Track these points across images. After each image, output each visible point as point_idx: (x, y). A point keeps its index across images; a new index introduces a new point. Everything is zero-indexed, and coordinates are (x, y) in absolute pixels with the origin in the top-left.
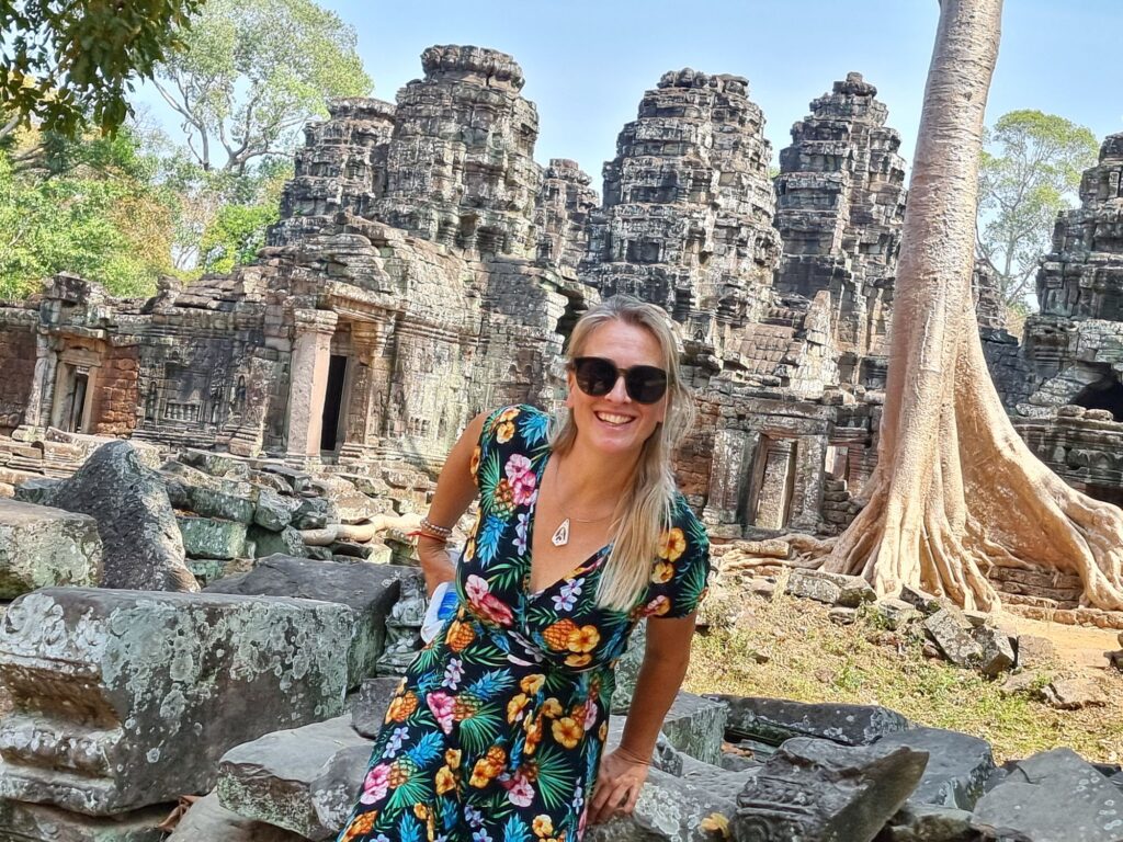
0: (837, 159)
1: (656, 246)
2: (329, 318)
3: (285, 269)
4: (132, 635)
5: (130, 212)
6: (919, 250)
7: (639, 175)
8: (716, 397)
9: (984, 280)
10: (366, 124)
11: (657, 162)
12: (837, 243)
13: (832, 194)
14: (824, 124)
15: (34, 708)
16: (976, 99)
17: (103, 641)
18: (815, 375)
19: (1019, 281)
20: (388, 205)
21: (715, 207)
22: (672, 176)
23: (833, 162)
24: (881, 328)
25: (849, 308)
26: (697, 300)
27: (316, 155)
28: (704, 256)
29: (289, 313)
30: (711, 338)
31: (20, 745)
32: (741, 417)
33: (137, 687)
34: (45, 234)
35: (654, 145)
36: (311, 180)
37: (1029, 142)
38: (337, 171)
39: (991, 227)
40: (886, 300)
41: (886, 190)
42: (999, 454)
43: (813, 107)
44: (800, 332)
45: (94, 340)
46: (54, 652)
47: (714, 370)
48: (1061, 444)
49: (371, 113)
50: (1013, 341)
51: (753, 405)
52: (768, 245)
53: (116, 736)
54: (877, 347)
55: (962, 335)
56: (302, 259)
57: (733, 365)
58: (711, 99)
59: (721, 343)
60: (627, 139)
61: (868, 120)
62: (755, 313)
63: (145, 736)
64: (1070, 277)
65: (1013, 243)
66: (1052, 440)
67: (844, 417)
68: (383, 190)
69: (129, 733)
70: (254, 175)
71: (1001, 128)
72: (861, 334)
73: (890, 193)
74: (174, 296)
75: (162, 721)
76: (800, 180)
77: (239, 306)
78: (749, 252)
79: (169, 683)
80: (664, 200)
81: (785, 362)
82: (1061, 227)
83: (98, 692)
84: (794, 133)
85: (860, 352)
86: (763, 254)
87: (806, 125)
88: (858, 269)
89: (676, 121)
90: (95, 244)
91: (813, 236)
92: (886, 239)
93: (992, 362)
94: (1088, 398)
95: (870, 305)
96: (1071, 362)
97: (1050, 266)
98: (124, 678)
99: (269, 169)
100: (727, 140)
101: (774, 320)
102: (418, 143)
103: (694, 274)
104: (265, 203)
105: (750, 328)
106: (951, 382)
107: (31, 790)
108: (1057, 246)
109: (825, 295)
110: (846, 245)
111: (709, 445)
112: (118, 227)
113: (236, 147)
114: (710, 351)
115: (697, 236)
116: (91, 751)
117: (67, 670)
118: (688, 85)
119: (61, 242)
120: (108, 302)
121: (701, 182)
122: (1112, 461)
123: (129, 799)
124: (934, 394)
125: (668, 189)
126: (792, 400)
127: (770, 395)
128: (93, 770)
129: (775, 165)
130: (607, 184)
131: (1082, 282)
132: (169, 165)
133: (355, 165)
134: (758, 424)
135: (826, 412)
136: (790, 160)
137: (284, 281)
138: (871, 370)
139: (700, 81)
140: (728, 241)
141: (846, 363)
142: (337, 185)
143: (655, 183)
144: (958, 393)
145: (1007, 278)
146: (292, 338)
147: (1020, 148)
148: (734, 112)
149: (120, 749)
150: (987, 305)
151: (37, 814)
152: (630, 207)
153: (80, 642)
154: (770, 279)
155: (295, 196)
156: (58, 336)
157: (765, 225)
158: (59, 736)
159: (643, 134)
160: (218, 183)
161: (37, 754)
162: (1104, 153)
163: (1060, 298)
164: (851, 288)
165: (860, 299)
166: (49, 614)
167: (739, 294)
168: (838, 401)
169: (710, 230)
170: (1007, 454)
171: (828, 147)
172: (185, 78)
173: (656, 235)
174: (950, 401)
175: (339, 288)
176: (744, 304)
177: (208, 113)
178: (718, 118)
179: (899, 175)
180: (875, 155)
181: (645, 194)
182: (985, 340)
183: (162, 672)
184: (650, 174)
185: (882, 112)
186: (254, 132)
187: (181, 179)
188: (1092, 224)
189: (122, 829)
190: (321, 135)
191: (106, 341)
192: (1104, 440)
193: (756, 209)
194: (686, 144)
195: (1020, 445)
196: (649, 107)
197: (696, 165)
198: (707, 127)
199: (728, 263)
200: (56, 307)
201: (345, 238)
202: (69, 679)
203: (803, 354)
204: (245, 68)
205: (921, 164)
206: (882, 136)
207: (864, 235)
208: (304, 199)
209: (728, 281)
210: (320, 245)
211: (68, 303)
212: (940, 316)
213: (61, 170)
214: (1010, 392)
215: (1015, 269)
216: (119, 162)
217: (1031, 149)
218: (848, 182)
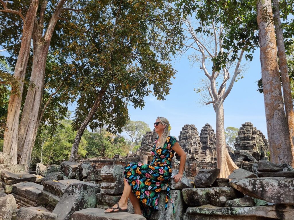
0: (207, 133)
1: (186, 145)
2: (147, 156)
3: (142, 151)
4: (117, 170)
5: (124, 148)
6: (218, 142)
7: (183, 137)
8: (195, 163)
9: (228, 147)
10: (150, 134)
11: (185, 135)
12: (208, 144)
13: (207, 138)
14: (205, 130)
15: (105, 181)
16: (222, 123)
17: (113, 170)
18: (208, 159)
19: (233, 148)
20: (153, 142)
21: (193, 140)
22: (187, 137)
23: (206, 134)
24: (216, 154)
25: (211, 152)
26: (192, 151)
27: (145, 139)
28: (192, 146)
29: (142, 156)
30: (194, 155)
31: (104, 186)
32: (199, 165)
33: (118, 177)
34: (114, 151)
35: (184, 133)
36: (144, 141)
37: (231, 131)
38: (147, 140)
39: (228, 141)
40: (216, 150)
41: (213, 137)
42: (233, 167)
43: (203, 128)
44: (205, 155)
45: (120, 162)
46: (107, 172)
47: (195, 159)
48: (242, 166)
49: (151, 133)
50: (233, 154)
51: (200, 163)
52: (200, 144)
53: (115, 183)
54: (215, 156)
55: (226, 152)
56: (144, 150)
57: (197, 159)
58: (190, 127)
59: (196, 156)
60: (181, 133)
61: (210, 129)
62: (199, 152)
63: (119, 183)
64: (239, 145)
65: (231, 143)
66: (240, 165)
67: (212, 164)
68: (152, 141)
69: (117, 183)
70: (138, 142)
71: (227, 129)
72: (213, 155)
73: (214, 137)
74: (129, 156)
75: (121, 182)
76: (203, 136)
77: (137, 156)
78: (197, 145)
79: (122, 177)
80: (186, 140)
81: (204, 158)
82: (236, 139)
83: (113, 177)
84: (201, 131)
85: (213, 157)
86: (199, 145)
87: (202, 130)
88: (212, 146)
89: (186, 130)
90: (120, 151)
91: (205, 143)
92: (215, 143)
93: (231, 156)
94: (244, 160)
95: (214, 151)
96: (241, 156)
97: (236, 144)
98: (116, 175)
99: (140, 141)
100: (193, 132)
101: (202, 153)
102: (156, 135)
103: (191, 148)
104: (139, 145)
105: (199, 154)
106: (225, 158)
107: (105, 192)
108: (236, 141)
109: (208, 150)
110: (210, 144)
111: (196, 169)
112: (123, 149)
113: (136, 139)
114: (194, 157)
115: (191, 144)
116: (112, 185)
117: (109, 175)
118: (187, 126)
119: (116, 151)
120: (121, 157)
121: (190, 137)
122: (249, 168)
123: (117, 192)
124: (223, 160)
125: (186, 138)
126: (205, 163)
127: (202, 162)
128: (112, 188)
129: (199, 135)
130: (179, 138)
131: (240, 145)
132: (128, 142)
133: (149, 139)
134: (201, 166)
135: (210, 164)
136: (201, 134)
137: (142, 152)
138: (215, 159)
139: (189, 125)
140: (195, 144)
141: (212, 158)
142: (147, 141)
143: (185, 138)
144: (227, 160)
145: (231, 147)
146: (143, 159)
147: (230, 131)
148: (193, 129)
149: (116, 185)
150: (229, 150)
151: (106, 195)
152: (182, 141)
153: (110, 171)
154: (201, 148)
155: (143, 143)
156: (116, 162)
157: (199, 142)
158: (108, 184)
159: (183, 132)
160: (134, 144)
161: (105, 187)
162: (240, 129)
163: (238, 147)
164: (211, 149)
165: (212, 150)
166: (107, 168)
167: (197, 150)
168: (211, 162)
169: (192, 143)
170: (234, 167)
171: (205, 132)
172: (130, 132)
173: (186, 144)
174: (226, 161)
175: (148, 152)
176: (198, 151)
177: (133, 136)
178: (191, 129)
179: (215, 135)
180: (211, 133)
181: (184, 139)
182: (229, 154)
183: (121, 175)
184: (184, 137)
185: (211, 127)
186: (138, 137)
187: (130, 143)
188: (240, 138)
189: (116, 197)
190: (145, 136)
191: (121, 162)
192: (247, 165)
193: (198, 140)
194: (188, 133)
195: (236, 166)
196: (183, 129)
197: (190, 135)
198: (190, 131)
199: (195, 147)
200: (116, 158)
201: (148, 147)
202: (109, 176)
203: (206, 157)
204: (137, 130)
205: (217, 132)
206: (212, 130)
207: (212, 142)
208: (144, 143)
209: (195, 149)
210: (145, 148)
211: (117, 158)
212: (223, 150)
213: (116, 143)
214: (234, 160)
215: (232, 146)
216: (123, 142)
217: (231, 132)
218: (209, 136)
